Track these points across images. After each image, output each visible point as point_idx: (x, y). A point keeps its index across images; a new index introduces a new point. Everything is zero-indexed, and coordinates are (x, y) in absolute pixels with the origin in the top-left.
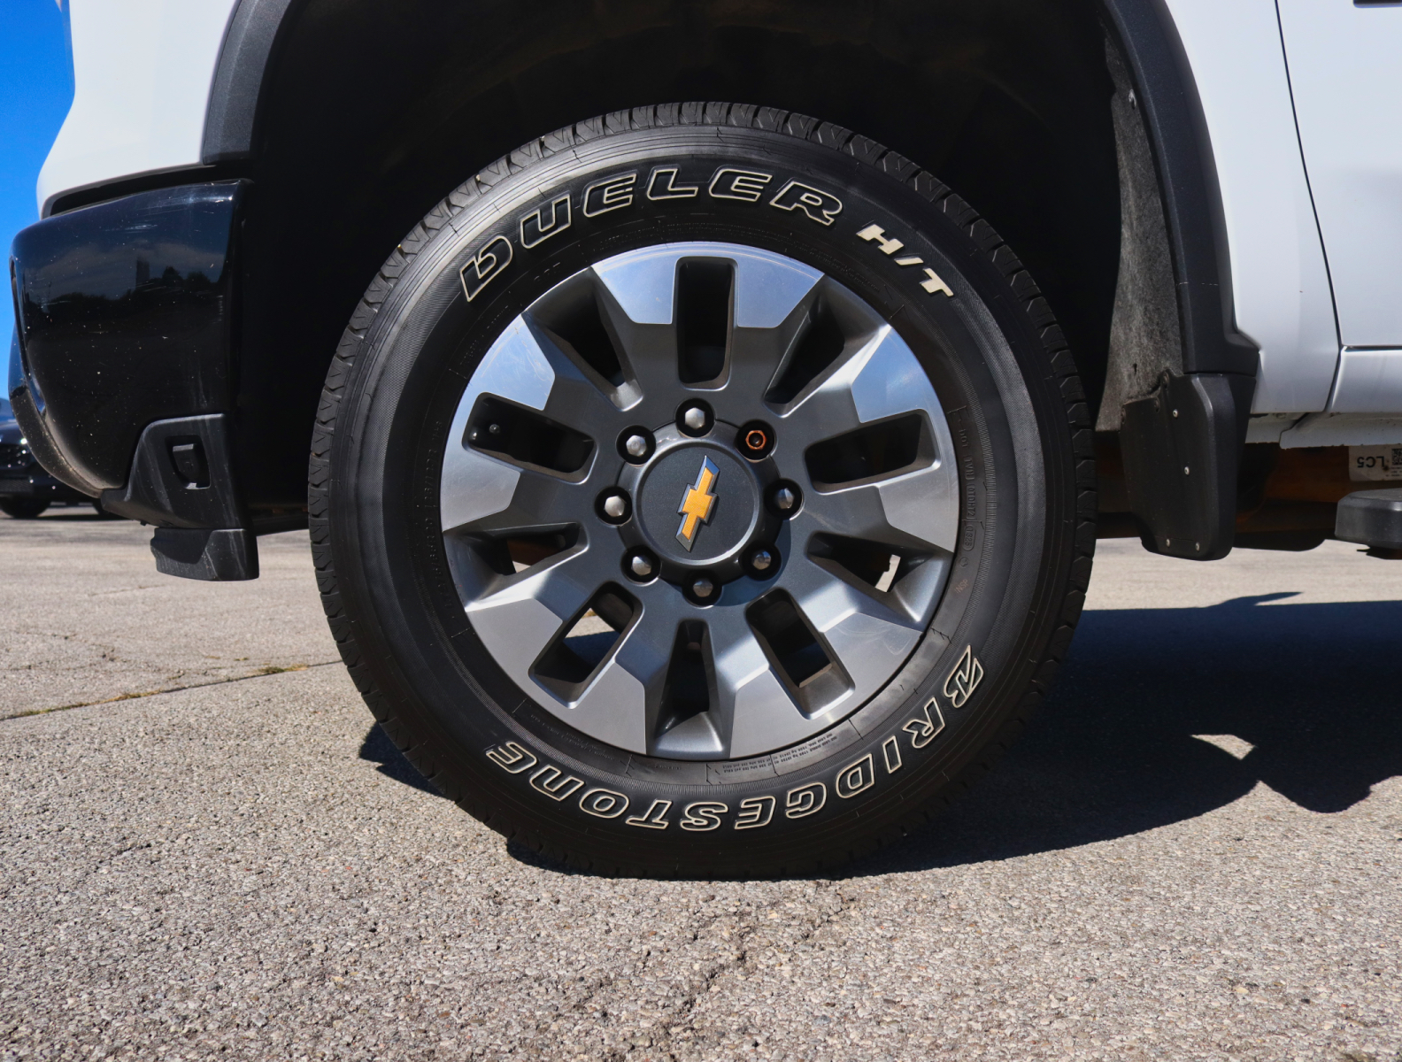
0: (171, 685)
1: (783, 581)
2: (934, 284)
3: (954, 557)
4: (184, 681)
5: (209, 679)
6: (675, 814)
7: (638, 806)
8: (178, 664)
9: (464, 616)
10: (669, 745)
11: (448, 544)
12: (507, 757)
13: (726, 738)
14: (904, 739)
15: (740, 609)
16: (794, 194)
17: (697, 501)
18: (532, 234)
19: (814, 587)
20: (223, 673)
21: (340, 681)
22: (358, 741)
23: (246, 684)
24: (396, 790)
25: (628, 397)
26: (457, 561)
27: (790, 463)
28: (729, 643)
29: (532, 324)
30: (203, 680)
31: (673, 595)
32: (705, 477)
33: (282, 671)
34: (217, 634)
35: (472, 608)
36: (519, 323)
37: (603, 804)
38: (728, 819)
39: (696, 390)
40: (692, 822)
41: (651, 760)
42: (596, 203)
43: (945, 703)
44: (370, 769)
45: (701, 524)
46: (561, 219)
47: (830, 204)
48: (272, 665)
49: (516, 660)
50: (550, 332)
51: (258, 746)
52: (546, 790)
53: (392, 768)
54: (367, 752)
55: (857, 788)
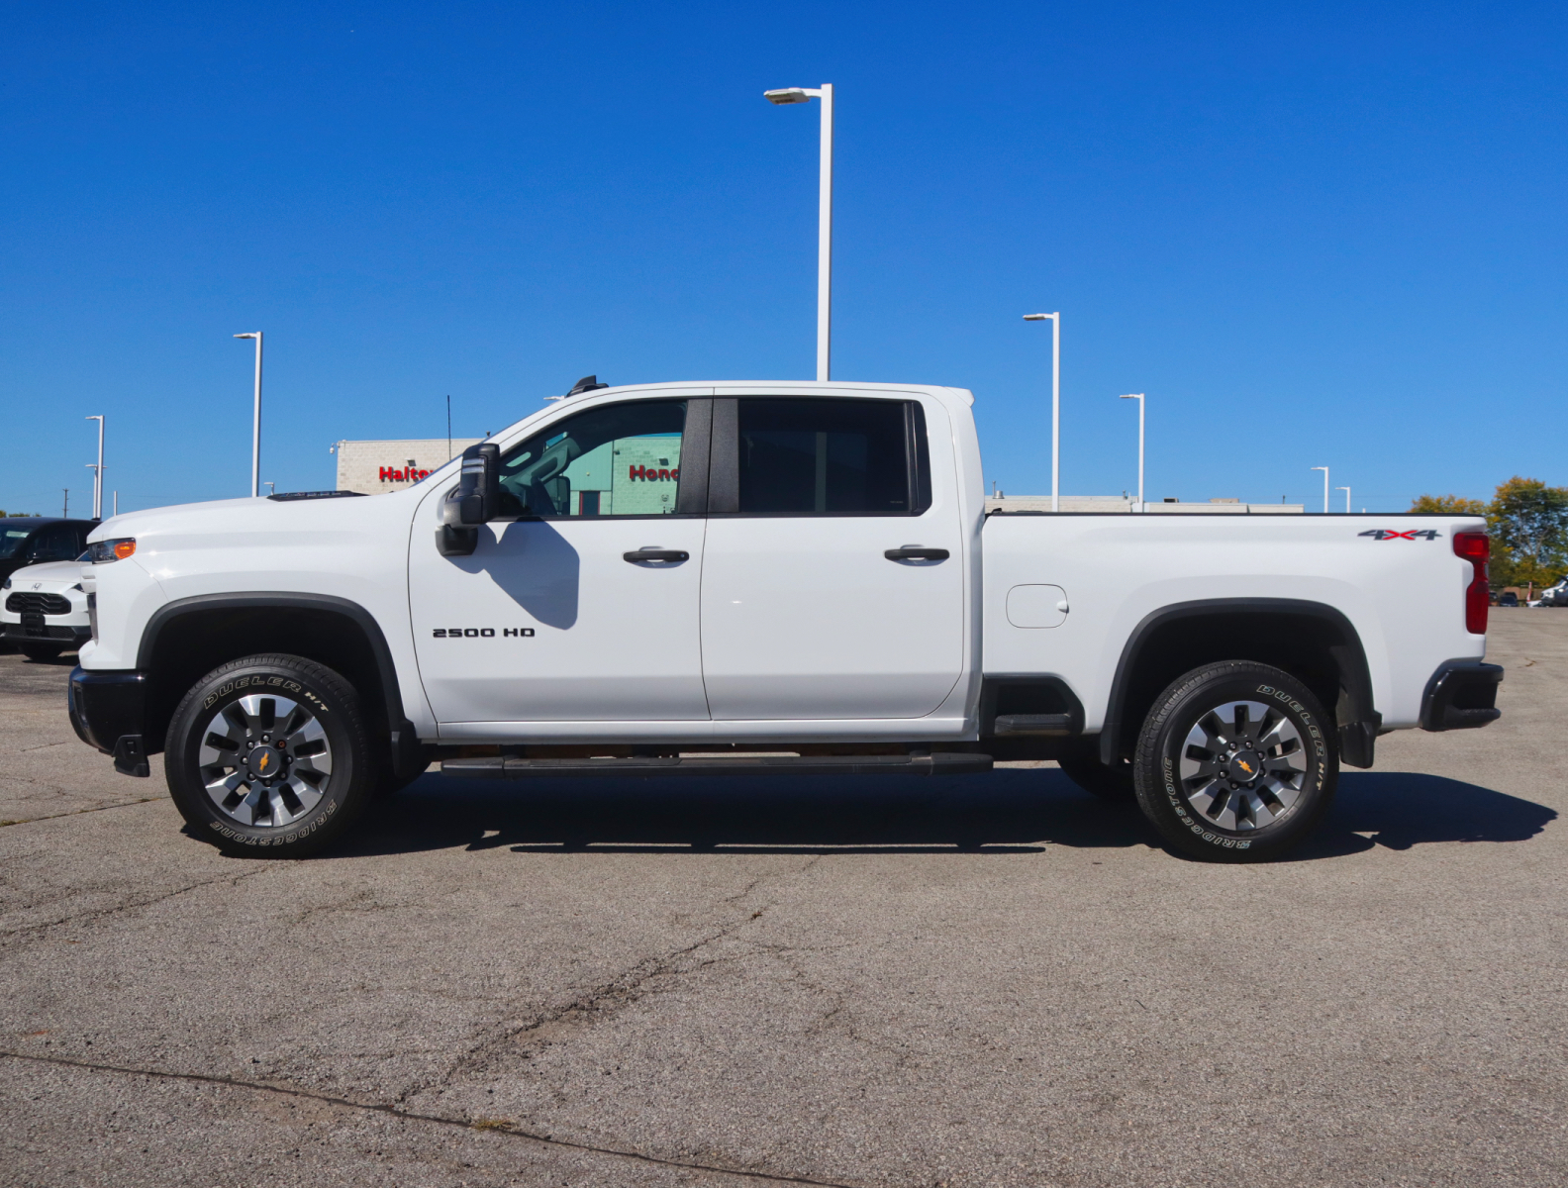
0: (99, 807)
1: (289, 781)
2: (324, 708)
3: (331, 776)
4: (105, 805)
5: (115, 804)
6: (258, 841)
7: (249, 839)
8: (98, 797)
9: (205, 790)
10: (258, 823)
11: (201, 770)
12: (215, 826)
13: (273, 822)
14: (316, 823)
15: (277, 788)
16: (289, 684)
17: (264, 761)
18: (223, 692)
19: (296, 783)
20: (121, 801)
21: (170, 806)
22: (181, 827)
23: (134, 806)
24: (191, 841)
25: (249, 733)
26: (204, 775)
27: (290, 751)
28: (274, 797)
29: (224, 715)
30: (113, 804)
31: (261, 784)
32: (266, 755)
33: (148, 800)
34: (112, 780)
35: (208, 787)
36: (220, 715)
37: (240, 838)
38: (272, 842)
39: (266, 731)
40: (262, 843)
41: (253, 826)
42: (239, 685)
43: (327, 814)
44: (184, 836)
45: (265, 767)
46: (230, 688)
47: (298, 687)
48: (144, 797)
49: (219, 801)
50: (228, 717)
51: (143, 829)
52: (225, 834)
53: (190, 836)
54: (183, 831)
55: (304, 835)
